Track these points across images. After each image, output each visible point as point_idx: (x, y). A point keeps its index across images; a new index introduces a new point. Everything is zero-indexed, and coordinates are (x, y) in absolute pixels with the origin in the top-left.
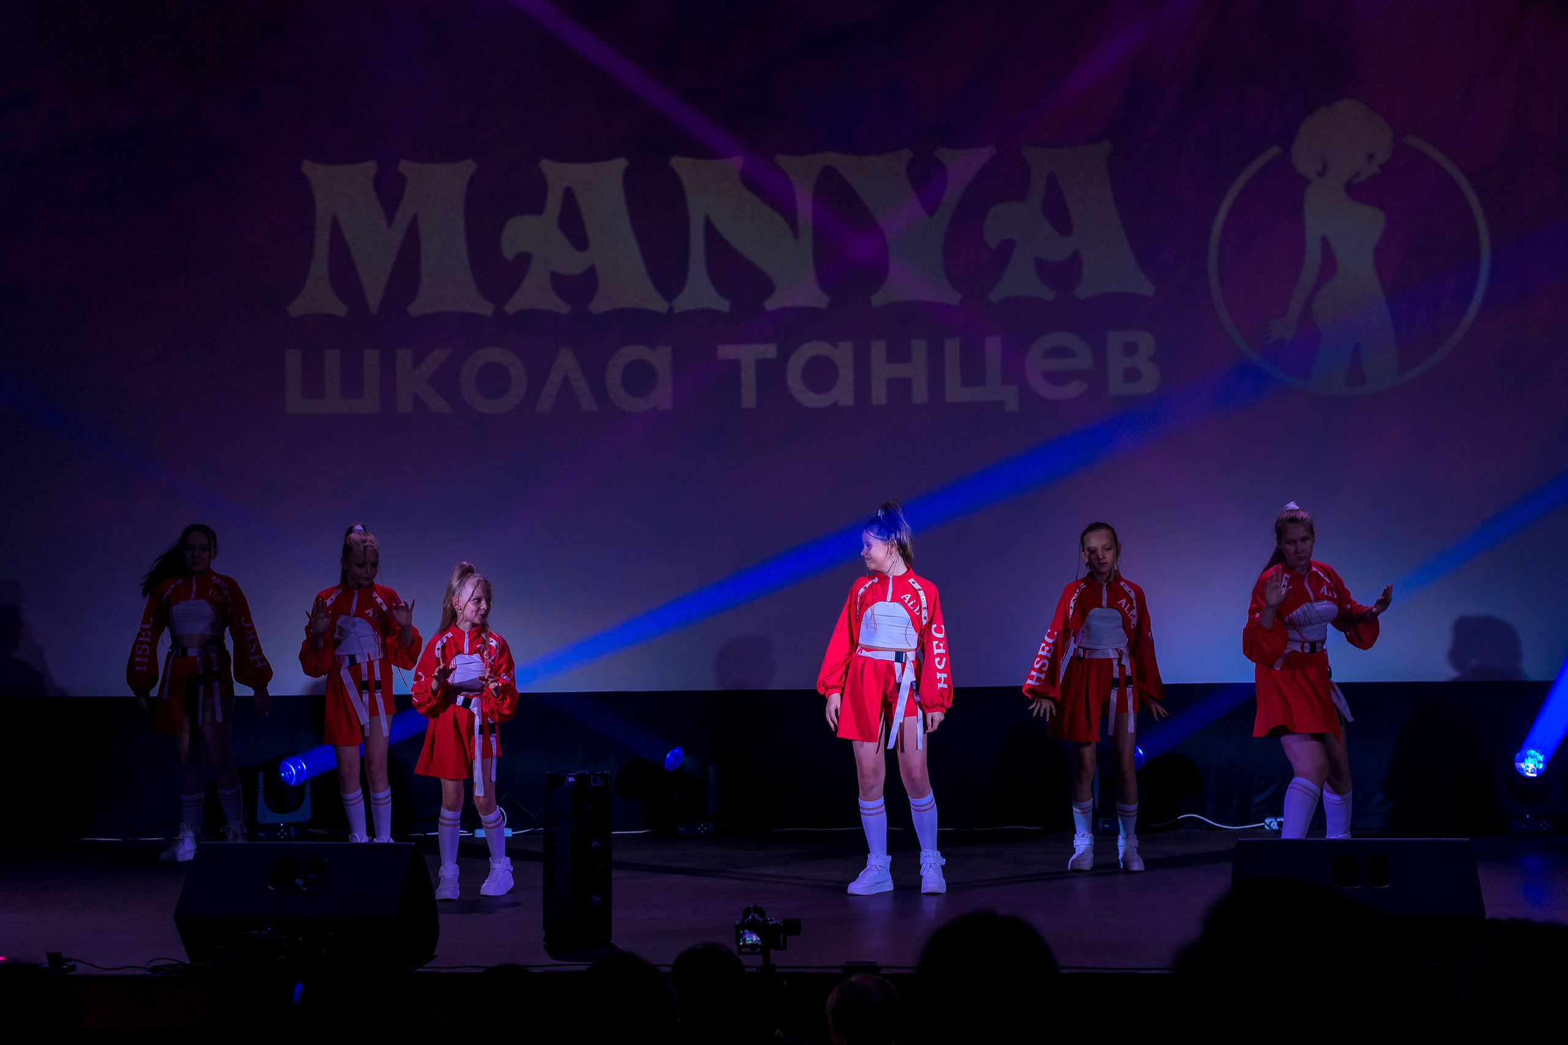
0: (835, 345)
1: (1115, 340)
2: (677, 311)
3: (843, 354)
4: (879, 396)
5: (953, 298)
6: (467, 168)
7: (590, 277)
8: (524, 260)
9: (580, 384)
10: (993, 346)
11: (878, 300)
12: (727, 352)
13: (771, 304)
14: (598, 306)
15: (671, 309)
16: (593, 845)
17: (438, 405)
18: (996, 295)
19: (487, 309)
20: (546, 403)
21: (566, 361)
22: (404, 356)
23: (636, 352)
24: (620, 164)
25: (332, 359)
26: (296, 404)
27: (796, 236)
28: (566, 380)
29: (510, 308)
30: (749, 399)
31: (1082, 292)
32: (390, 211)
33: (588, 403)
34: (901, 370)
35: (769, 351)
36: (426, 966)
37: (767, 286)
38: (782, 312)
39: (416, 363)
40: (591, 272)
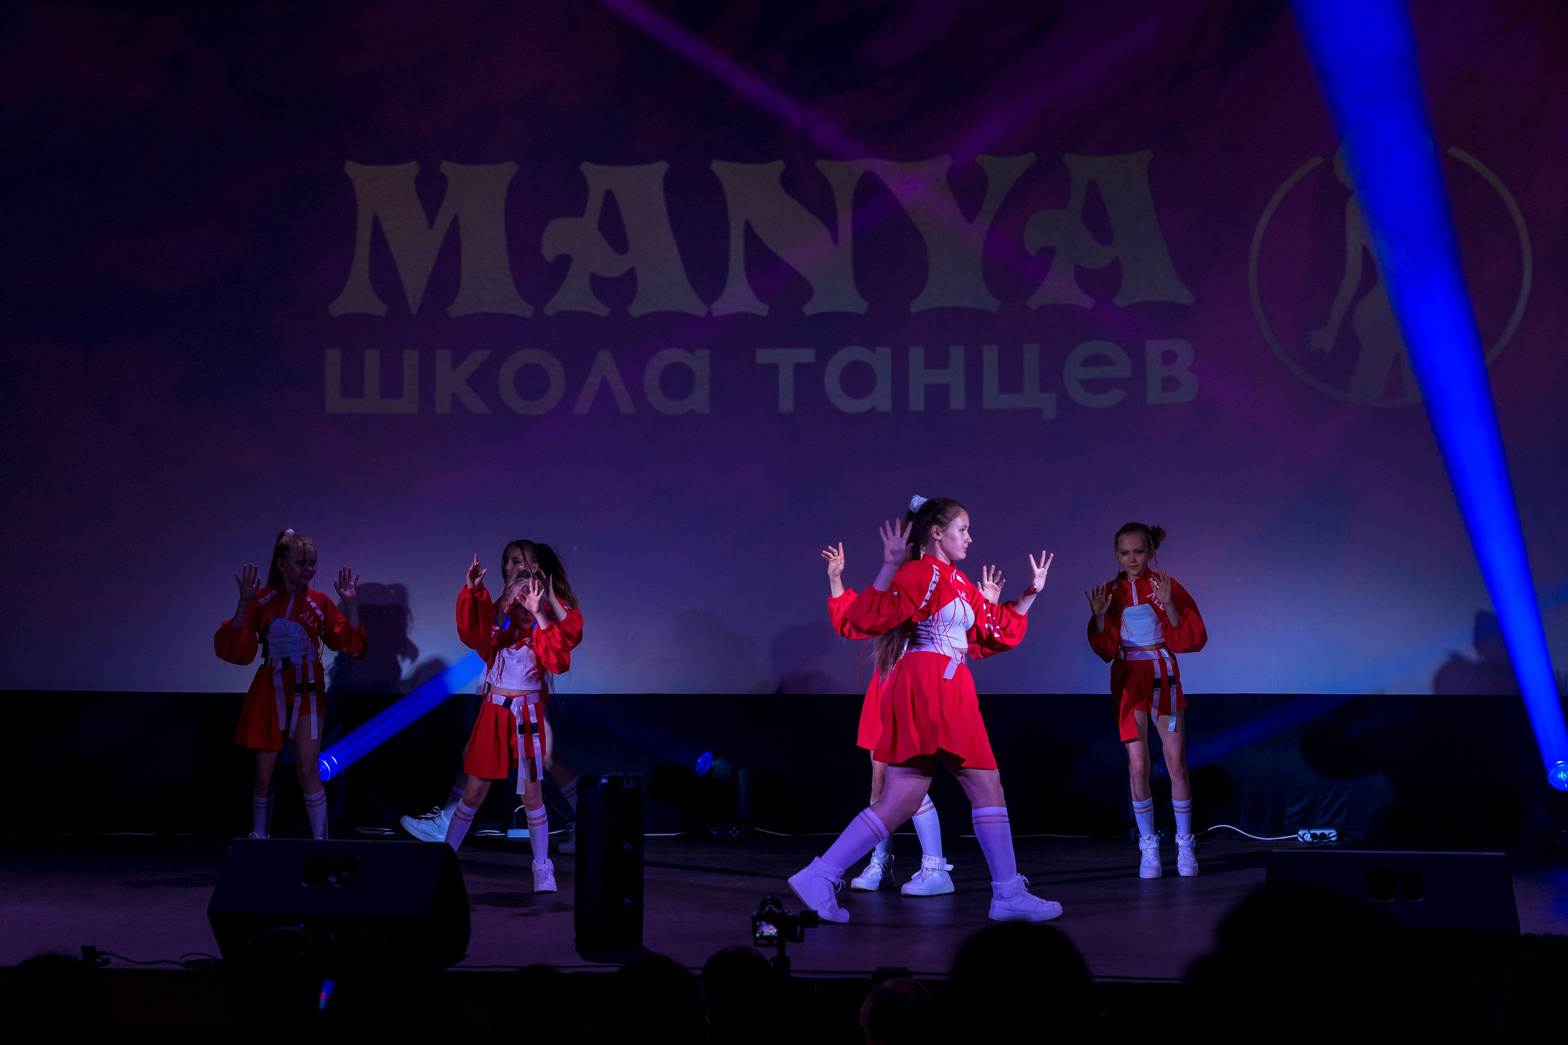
0: (873, 350)
1: (1154, 348)
2: (715, 314)
3: (881, 360)
4: (917, 401)
5: (993, 305)
6: (509, 169)
7: (630, 277)
8: (564, 262)
9: (618, 386)
10: (1031, 353)
11: (917, 306)
12: (764, 356)
13: (809, 310)
14: (637, 308)
15: (710, 313)
16: (625, 847)
17: (476, 405)
18: (1034, 302)
19: (526, 310)
20: (584, 404)
21: (605, 364)
22: (443, 358)
23: (675, 355)
24: (661, 167)
25: (372, 358)
26: (335, 403)
27: (835, 239)
28: (604, 384)
29: (549, 310)
30: (786, 402)
31: (1120, 301)
32: (431, 212)
33: (625, 404)
34: (938, 376)
35: (808, 356)
36: (457, 965)
37: (806, 291)
38: (822, 316)
39: (455, 364)
40: (631, 275)
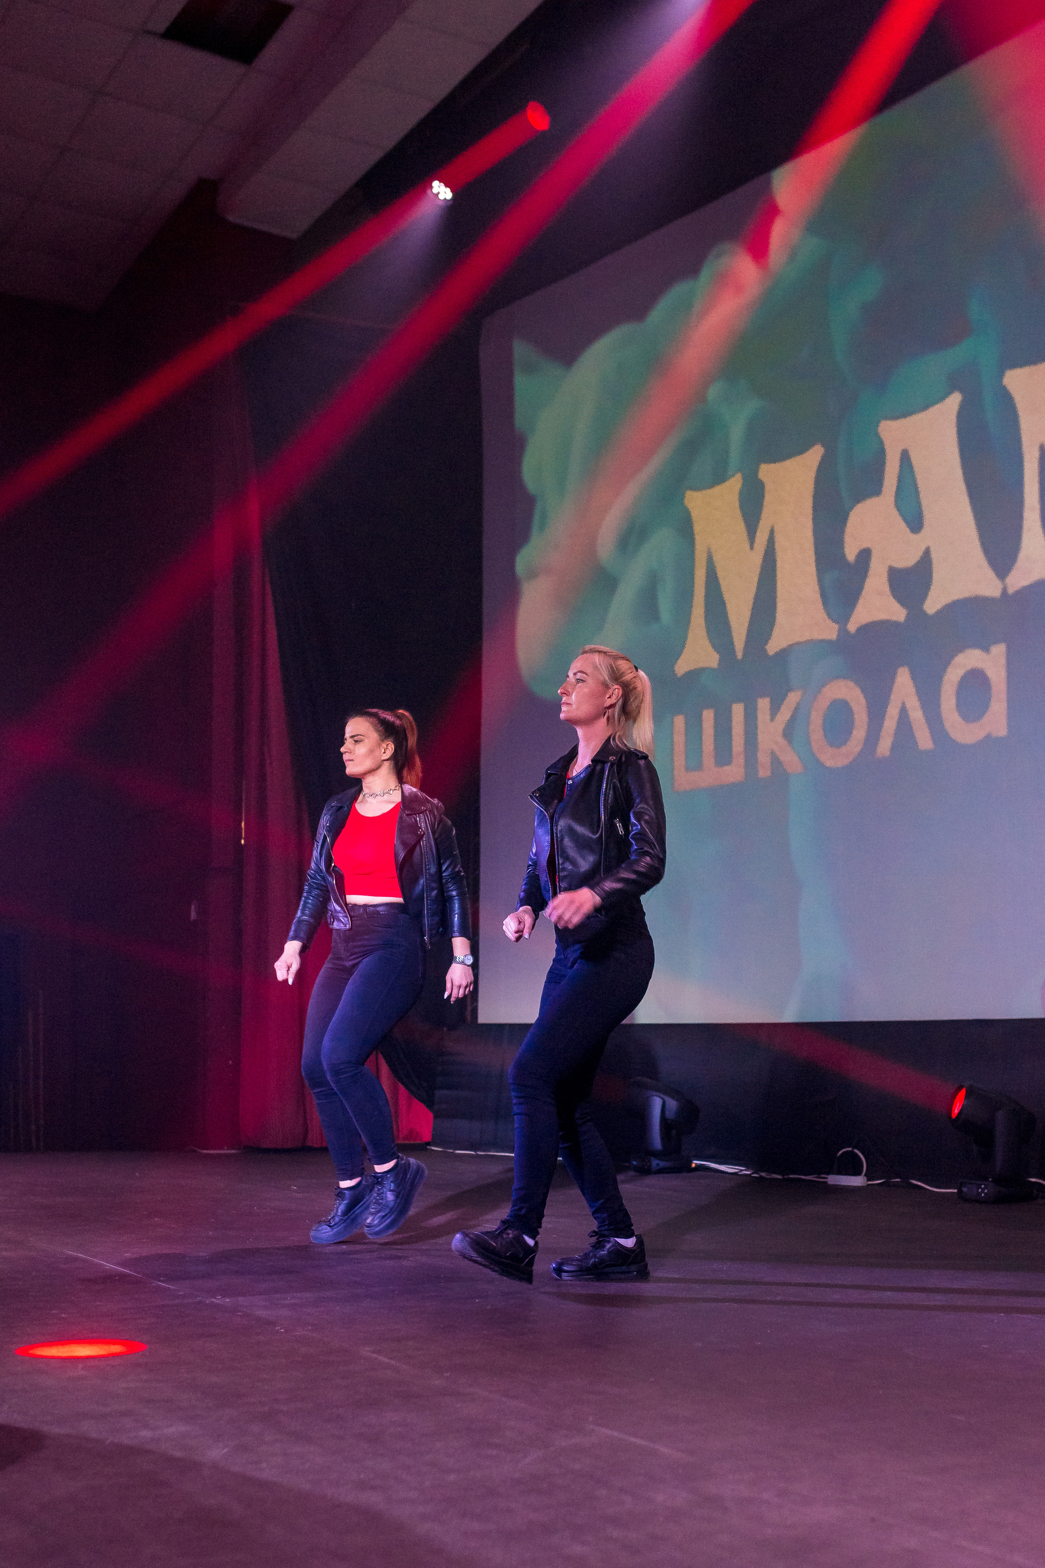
2: (1012, 590)
6: (815, 454)
7: (926, 561)
8: (865, 559)
9: (917, 715)
14: (933, 605)
15: (1005, 590)
17: (792, 761)
19: (832, 631)
20: (884, 746)
21: (904, 687)
22: (763, 704)
23: (970, 659)
24: (954, 402)
25: (708, 720)
28: (904, 713)
29: (853, 625)
32: (753, 529)
33: (924, 737)
39: (775, 709)
40: (926, 560)
